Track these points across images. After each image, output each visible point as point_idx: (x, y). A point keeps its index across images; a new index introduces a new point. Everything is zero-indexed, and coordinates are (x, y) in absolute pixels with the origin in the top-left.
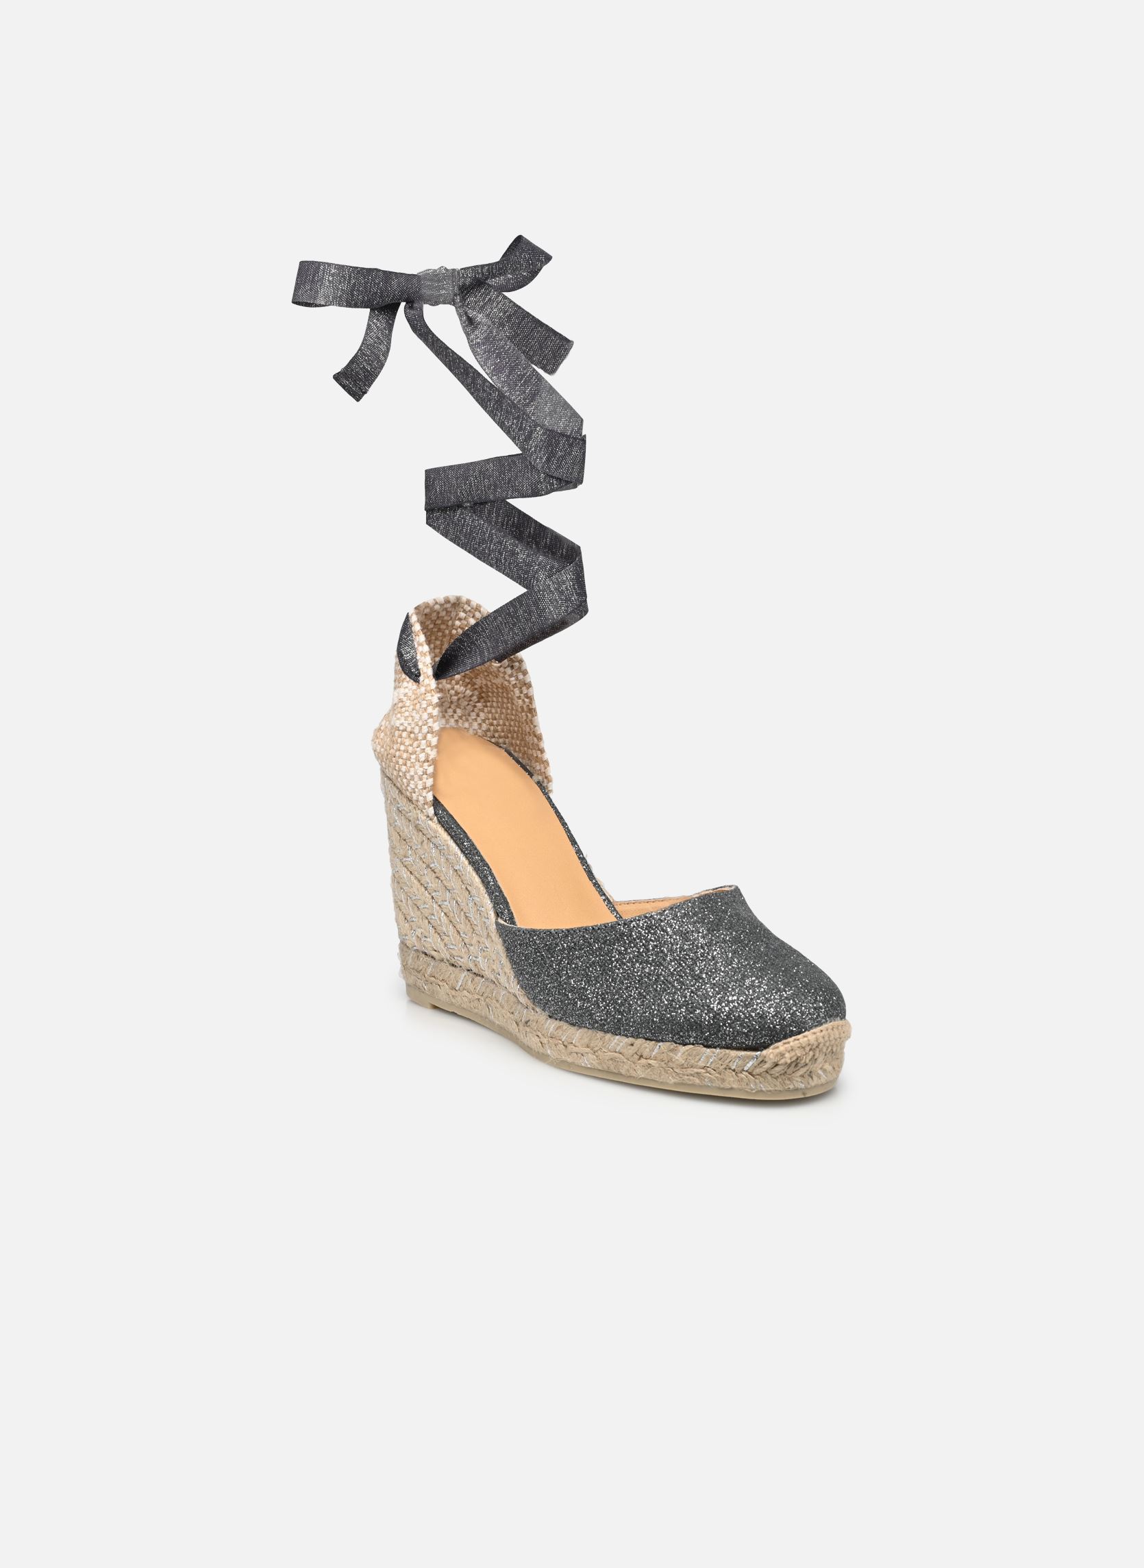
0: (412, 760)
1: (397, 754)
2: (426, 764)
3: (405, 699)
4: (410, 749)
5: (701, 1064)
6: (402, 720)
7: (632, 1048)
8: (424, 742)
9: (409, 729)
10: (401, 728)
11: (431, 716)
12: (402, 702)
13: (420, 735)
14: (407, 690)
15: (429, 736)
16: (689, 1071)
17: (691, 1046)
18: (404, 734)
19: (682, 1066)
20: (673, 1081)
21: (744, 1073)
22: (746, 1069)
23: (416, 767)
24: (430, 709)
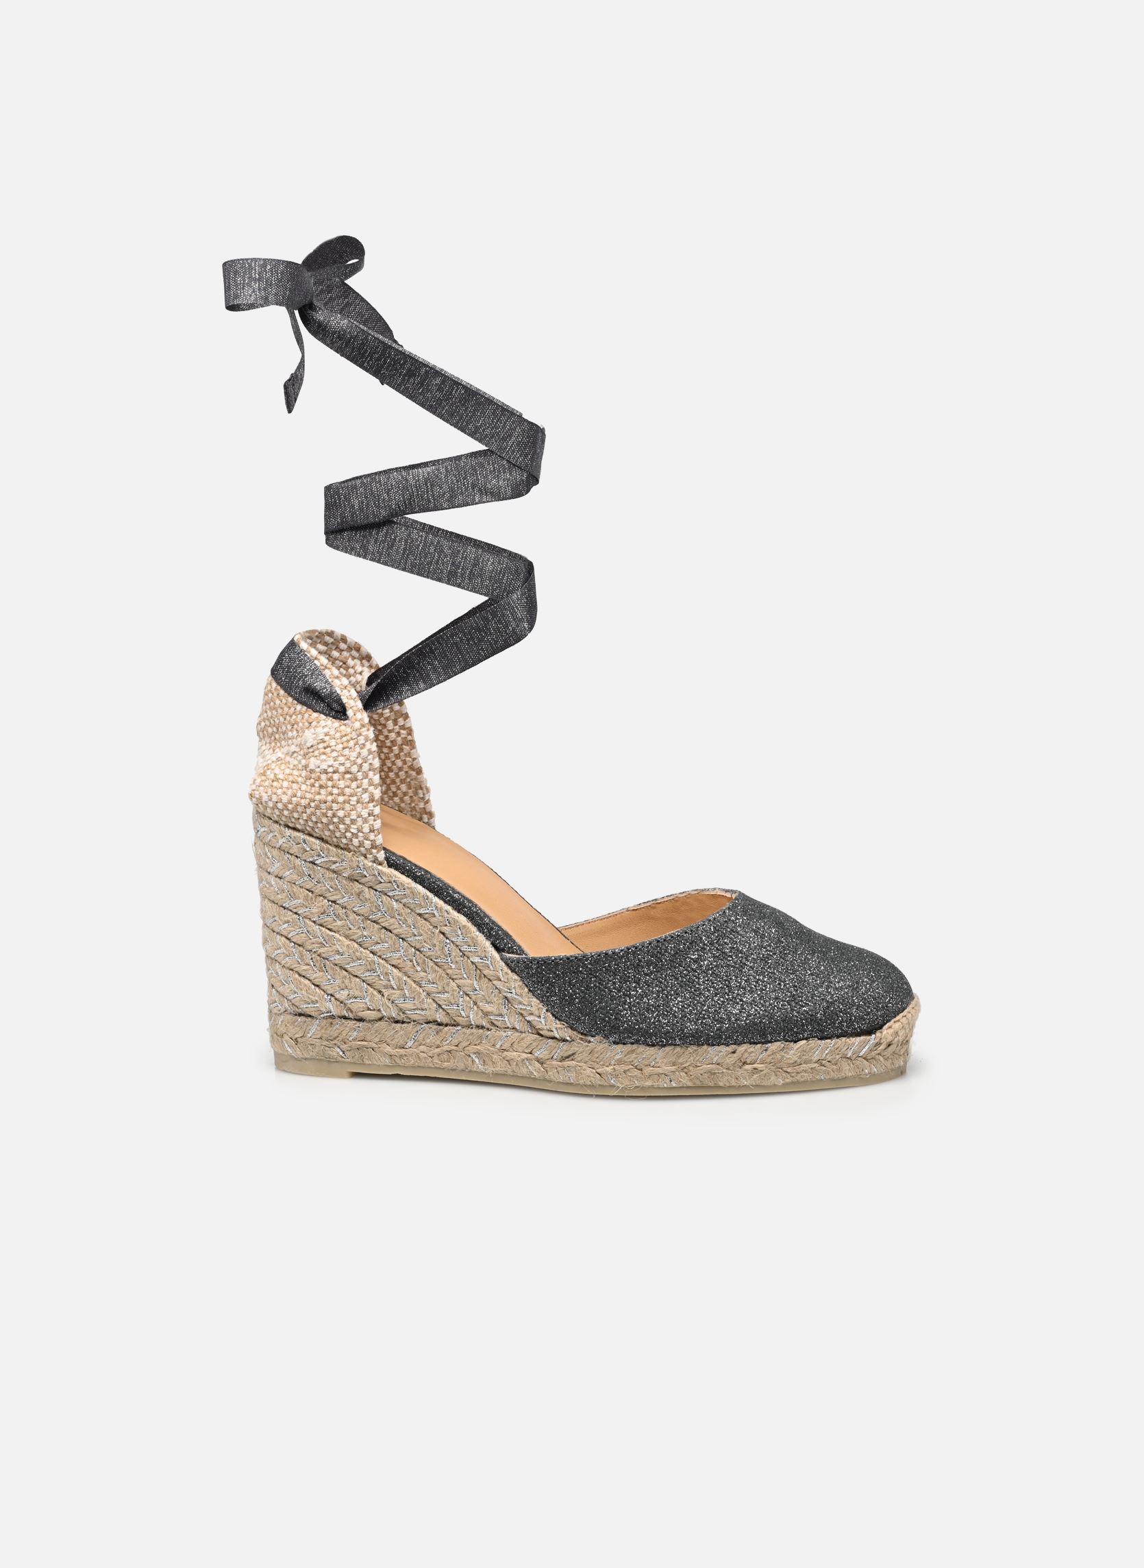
0: (352, 803)
1: (330, 798)
2: (371, 805)
3: (327, 738)
4: (347, 791)
5: (815, 1058)
6: (331, 762)
7: (735, 1055)
8: (366, 781)
9: (342, 769)
10: (330, 770)
11: (370, 752)
12: (325, 742)
13: (360, 774)
14: (326, 730)
15: (371, 774)
16: (804, 1066)
17: (804, 1042)
18: (336, 776)
19: (795, 1064)
20: (782, 1082)
21: (859, 1059)
22: (861, 1054)
23: (359, 810)
24: (368, 745)
